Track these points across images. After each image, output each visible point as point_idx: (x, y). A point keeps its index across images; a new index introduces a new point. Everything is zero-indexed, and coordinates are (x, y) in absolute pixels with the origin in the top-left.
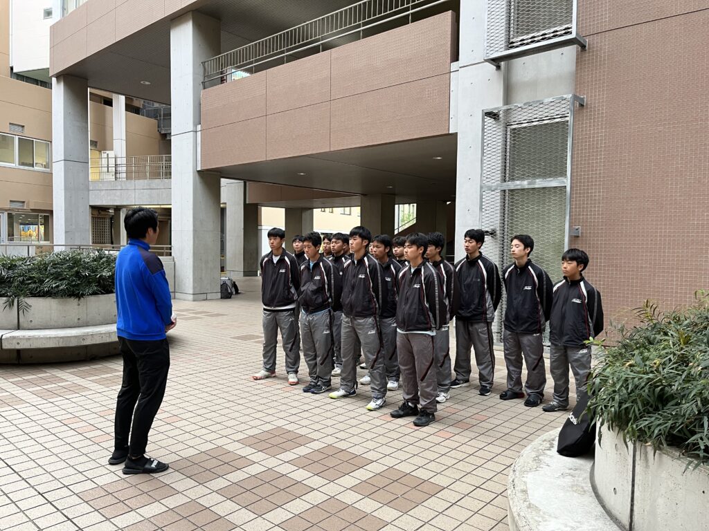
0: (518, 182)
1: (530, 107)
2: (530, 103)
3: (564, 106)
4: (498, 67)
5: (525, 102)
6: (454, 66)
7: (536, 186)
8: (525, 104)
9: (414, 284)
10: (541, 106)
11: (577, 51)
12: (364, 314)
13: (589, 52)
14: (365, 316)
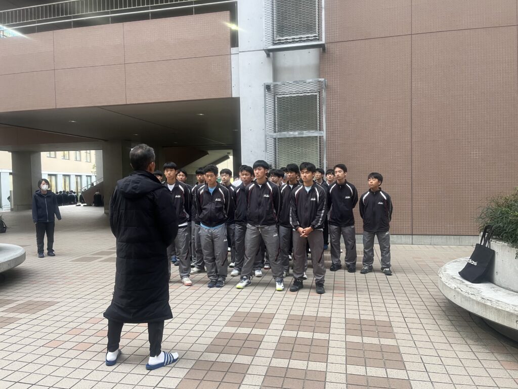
0: (291, 133)
1: (298, 84)
2: (297, 81)
3: (312, 86)
4: (268, 55)
5: (294, 80)
6: (234, 50)
7: (304, 136)
8: (294, 82)
9: (311, 198)
10: (304, 84)
11: (320, 52)
12: (268, 222)
13: (328, 54)
14: (269, 224)
